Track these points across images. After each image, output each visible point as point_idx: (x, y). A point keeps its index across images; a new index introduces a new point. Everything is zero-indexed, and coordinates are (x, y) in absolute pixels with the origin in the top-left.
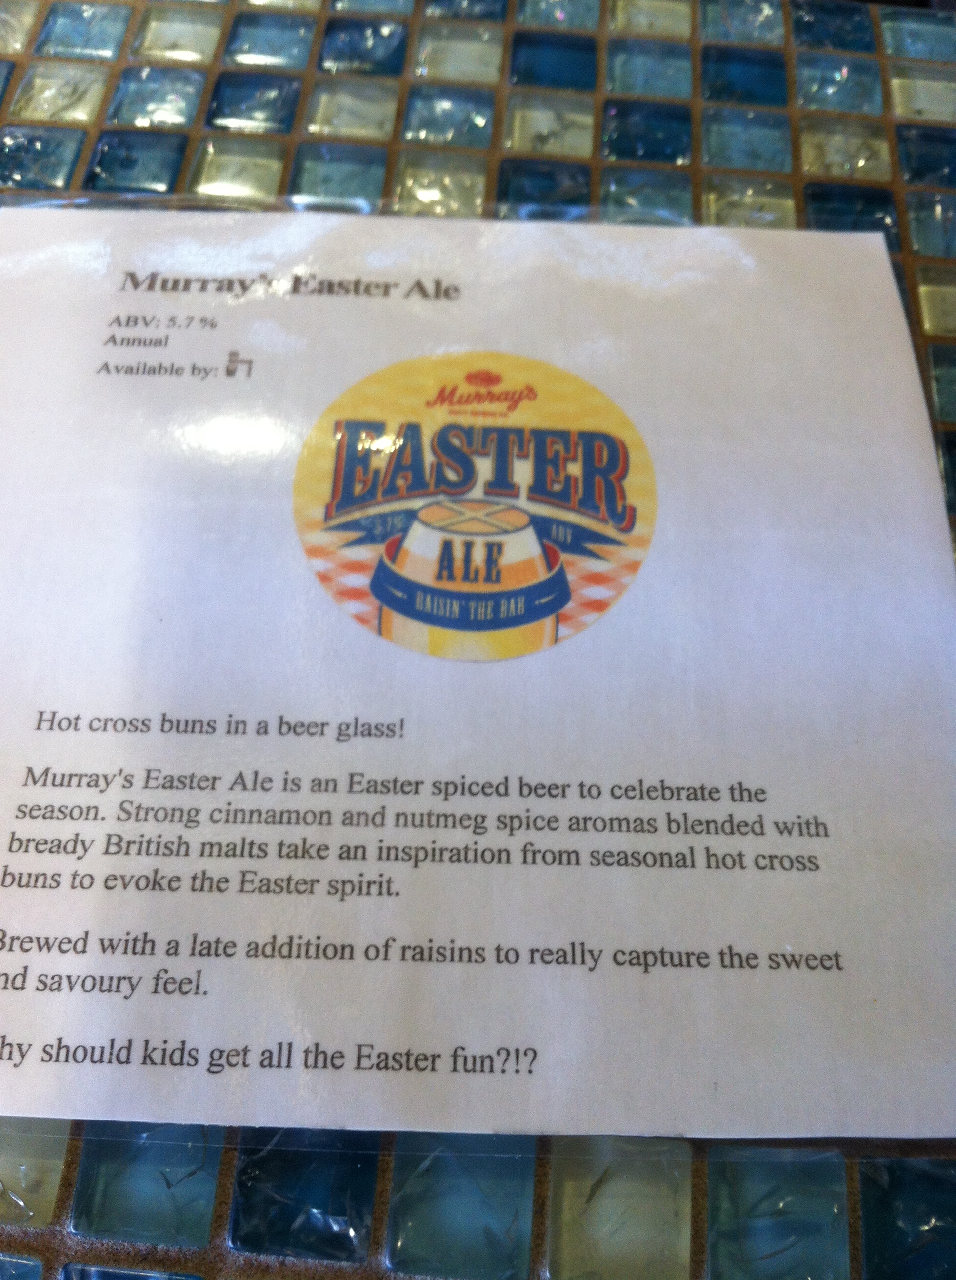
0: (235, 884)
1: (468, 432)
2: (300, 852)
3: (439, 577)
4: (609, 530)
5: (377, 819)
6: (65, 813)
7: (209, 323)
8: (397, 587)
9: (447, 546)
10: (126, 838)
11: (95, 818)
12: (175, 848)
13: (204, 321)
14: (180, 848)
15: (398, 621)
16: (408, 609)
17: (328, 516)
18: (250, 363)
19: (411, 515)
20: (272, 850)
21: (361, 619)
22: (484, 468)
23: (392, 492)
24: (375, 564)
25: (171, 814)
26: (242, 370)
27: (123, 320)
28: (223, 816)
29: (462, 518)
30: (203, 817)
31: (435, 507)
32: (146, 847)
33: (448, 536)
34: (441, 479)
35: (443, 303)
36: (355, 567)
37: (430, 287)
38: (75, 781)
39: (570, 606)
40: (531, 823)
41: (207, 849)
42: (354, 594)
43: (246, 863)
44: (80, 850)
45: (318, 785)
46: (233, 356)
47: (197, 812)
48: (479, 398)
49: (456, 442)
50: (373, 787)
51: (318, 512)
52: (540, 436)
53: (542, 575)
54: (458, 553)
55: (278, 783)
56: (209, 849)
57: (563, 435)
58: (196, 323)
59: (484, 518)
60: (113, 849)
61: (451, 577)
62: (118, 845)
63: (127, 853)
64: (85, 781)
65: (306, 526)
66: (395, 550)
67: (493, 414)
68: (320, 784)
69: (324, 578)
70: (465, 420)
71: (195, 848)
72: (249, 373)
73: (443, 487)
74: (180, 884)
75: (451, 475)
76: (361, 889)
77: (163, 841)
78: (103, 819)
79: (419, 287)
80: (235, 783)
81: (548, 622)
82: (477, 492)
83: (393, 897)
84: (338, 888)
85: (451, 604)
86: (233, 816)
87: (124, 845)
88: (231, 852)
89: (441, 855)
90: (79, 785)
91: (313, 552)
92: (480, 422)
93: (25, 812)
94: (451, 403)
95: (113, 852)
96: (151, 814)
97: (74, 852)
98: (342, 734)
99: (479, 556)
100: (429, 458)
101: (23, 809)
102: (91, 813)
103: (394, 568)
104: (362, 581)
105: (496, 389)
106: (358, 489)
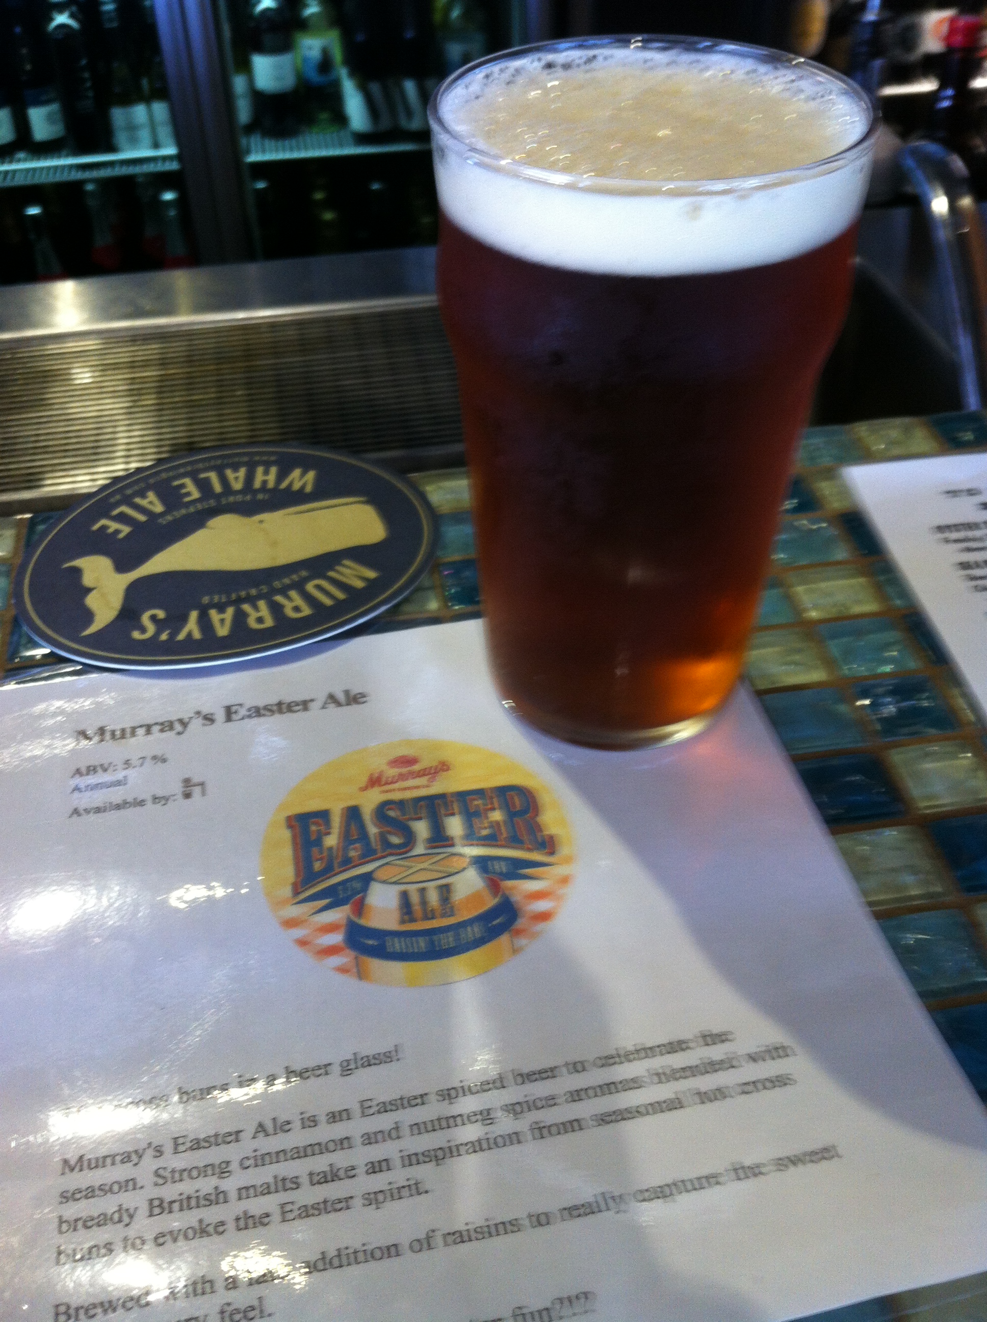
0: (276, 1217)
1: (401, 804)
2: (330, 1176)
3: (403, 922)
4: (536, 856)
5: (395, 1133)
6: (105, 1190)
7: (160, 759)
8: (368, 937)
9: (405, 896)
10: (168, 1199)
11: (134, 1189)
12: (213, 1197)
13: (154, 758)
14: (218, 1197)
15: (376, 965)
16: (381, 953)
17: (296, 893)
18: (202, 784)
19: (367, 879)
20: (304, 1180)
21: (342, 970)
22: (422, 829)
23: (347, 863)
24: (344, 922)
25: (203, 1171)
26: (197, 791)
27: (84, 770)
28: (251, 1162)
29: (411, 871)
30: (235, 1166)
31: (388, 867)
32: (187, 1203)
33: (403, 887)
34: (387, 844)
35: (355, 708)
36: (330, 928)
37: (341, 697)
38: (109, 1161)
39: (520, 923)
40: (533, 1105)
41: (244, 1193)
42: (331, 951)
43: (283, 1197)
44: (126, 1219)
45: (335, 1117)
46: (187, 782)
47: (228, 1163)
48: (402, 777)
49: (392, 813)
50: (385, 1108)
51: (287, 891)
52: (462, 796)
53: (491, 902)
54: (415, 899)
55: (297, 1124)
56: (244, 1192)
57: (480, 793)
58: (148, 760)
59: (431, 867)
60: (157, 1211)
61: (413, 920)
62: (160, 1206)
63: (170, 1212)
64: (118, 1158)
65: (279, 904)
66: (360, 908)
67: (417, 787)
68: (334, 1117)
69: (303, 943)
70: (397, 796)
71: (233, 1195)
72: (204, 793)
73: (389, 851)
74: (225, 1227)
75: (395, 840)
76: (392, 1196)
77: (201, 1194)
78: (142, 1187)
79: (332, 698)
80: (256, 1132)
81: (504, 939)
82: (420, 849)
83: (424, 1195)
84: (373, 1199)
85: (417, 942)
86: (261, 1160)
87: (166, 1205)
88: (267, 1190)
89: (458, 1150)
90: (113, 1164)
91: (290, 923)
92: (408, 795)
93: (67, 1197)
94: (380, 785)
95: (158, 1213)
96: (185, 1174)
97: (120, 1221)
98: (347, 1069)
99: (433, 898)
100: (373, 830)
101: (65, 1194)
102: (130, 1185)
103: (363, 922)
104: (336, 938)
105: (416, 767)
106: (317, 866)
